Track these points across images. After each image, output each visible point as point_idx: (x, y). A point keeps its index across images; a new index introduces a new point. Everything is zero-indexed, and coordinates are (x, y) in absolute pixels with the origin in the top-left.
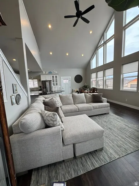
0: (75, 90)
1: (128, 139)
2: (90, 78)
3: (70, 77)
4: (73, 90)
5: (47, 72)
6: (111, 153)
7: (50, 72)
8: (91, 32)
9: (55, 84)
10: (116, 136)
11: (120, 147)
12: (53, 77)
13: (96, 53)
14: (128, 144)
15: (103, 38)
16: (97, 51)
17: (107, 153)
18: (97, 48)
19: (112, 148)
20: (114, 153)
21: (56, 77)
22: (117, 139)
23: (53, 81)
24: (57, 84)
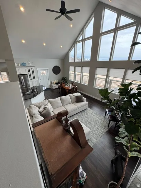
0: (54, 83)
1: (100, 128)
2: (68, 70)
3: (48, 69)
4: (51, 82)
5: (20, 64)
6: (93, 140)
7: (23, 63)
8: (71, 26)
9: (32, 78)
10: (94, 128)
11: (96, 134)
12: (29, 70)
13: (75, 46)
14: (100, 132)
15: (82, 33)
16: (76, 45)
17: (91, 141)
18: (75, 42)
19: (93, 137)
20: (94, 140)
21: (32, 69)
22: (95, 129)
23: (30, 75)
24: (34, 78)
